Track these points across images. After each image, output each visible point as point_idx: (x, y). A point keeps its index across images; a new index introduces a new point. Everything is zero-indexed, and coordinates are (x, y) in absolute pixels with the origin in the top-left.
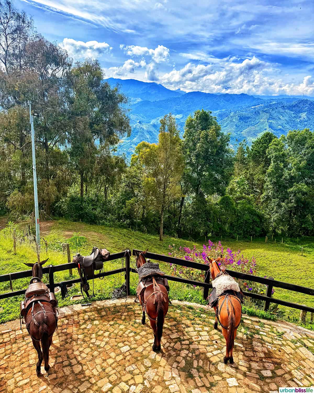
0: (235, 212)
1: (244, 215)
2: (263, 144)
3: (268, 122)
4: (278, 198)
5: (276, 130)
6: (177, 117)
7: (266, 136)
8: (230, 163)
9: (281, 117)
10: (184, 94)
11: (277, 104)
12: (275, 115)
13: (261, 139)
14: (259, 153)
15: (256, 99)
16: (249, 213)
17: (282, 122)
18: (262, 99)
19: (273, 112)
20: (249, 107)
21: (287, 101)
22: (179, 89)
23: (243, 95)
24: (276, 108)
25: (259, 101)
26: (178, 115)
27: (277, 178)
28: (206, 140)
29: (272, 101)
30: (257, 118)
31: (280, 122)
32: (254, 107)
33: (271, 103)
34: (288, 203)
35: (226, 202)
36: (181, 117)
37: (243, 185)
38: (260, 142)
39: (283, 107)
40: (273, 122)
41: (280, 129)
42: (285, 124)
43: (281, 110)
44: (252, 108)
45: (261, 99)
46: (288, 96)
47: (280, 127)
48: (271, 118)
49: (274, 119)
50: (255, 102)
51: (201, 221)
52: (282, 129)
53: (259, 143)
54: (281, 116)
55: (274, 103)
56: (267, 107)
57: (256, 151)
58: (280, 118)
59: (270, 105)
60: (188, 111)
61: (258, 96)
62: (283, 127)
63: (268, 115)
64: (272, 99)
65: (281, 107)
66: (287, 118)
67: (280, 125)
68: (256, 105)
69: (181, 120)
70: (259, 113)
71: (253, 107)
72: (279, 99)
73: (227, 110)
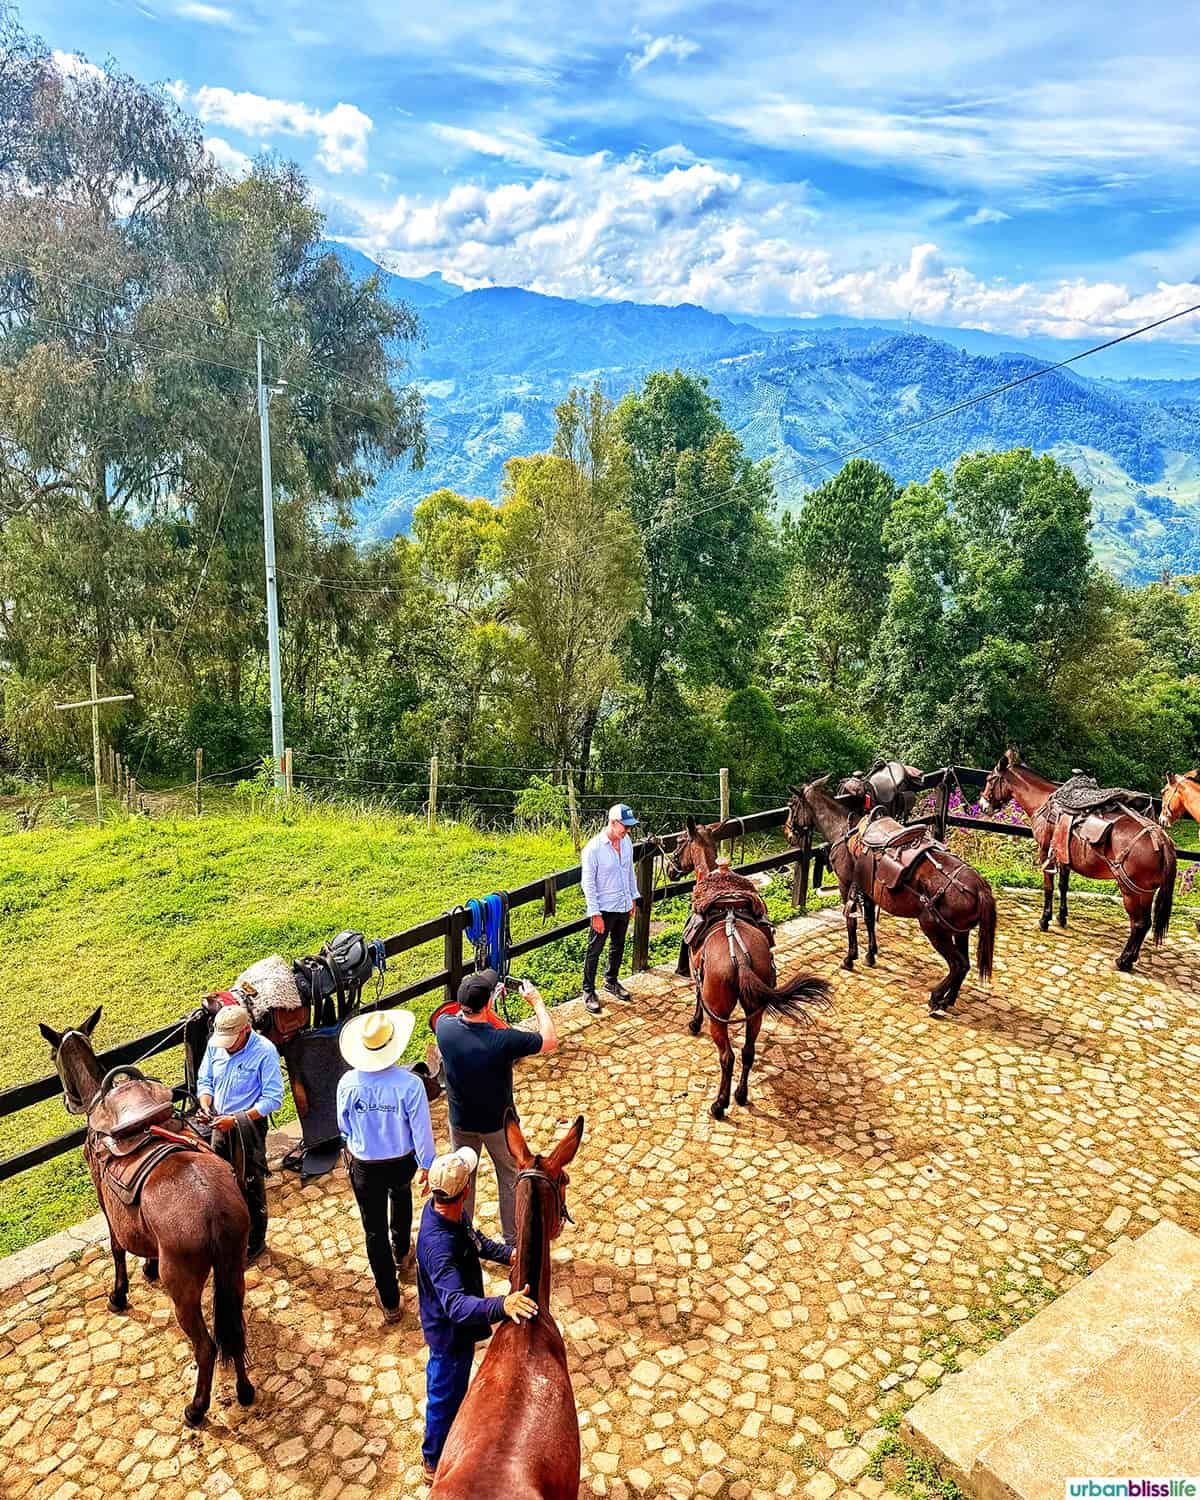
0: (778, 744)
1: (807, 751)
2: (844, 502)
3: (781, 419)
4: (923, 689)
5: (809, 452)
6: (434, 394)
7: (855, 475)
8: (770, 571)
9: (829, 403)
10: (456, 295)
11: (815, 350)
12: (809, 392)
13: (838, 485)
14: (829, 534)
15: (736, 328)
16: (825, 746)
17: (835, 420)
18: (760, 331)
19: (803, 381)
20: (712, 359)
21: (850, 341)
22: (437, 275)
23: (688, 312)
24: (812, 367)
25: (748, 336)
26: (433, 384)
27: (926, 622)
28: (697, 486)
29: (794, 337)
30: (742, 404)
31: (824, 423)
32: (730, 361)
33: (793, 348)
34: (960, 704)
35: (746, 710)
36: (450, 390)
37: (800, 649)
38: (835, 494)
39: (838, 362)
40: (801, 421)
41: (825, 451)
42: (845, 429)
43: (831, 376)
44: (721, 366)
45: (755, 331)
46: (856, 321)
47: (824, 441)
48: (794, 404)
49: (803, 408)
50: (733, 341)
51: (673, 777)
52: (833, 448)
53: (830, 501)
54: (830, 400)
55: (803, 345)
56: (778, 361)
57: (819, 527)
58: (823, 408)
59: (790, 356)
60: (475, 367)
61: (747, 316)
62: (834, 441)
63: (782, 392)
64: (795, 332)
65: (831, 363)
66: (849, 407)
67: (824, 435)
68: (738, 354)
69: (448, 404)
70: (748, 385)
71: (725, 361)
72: (819, 331)
73: (629, 371)
